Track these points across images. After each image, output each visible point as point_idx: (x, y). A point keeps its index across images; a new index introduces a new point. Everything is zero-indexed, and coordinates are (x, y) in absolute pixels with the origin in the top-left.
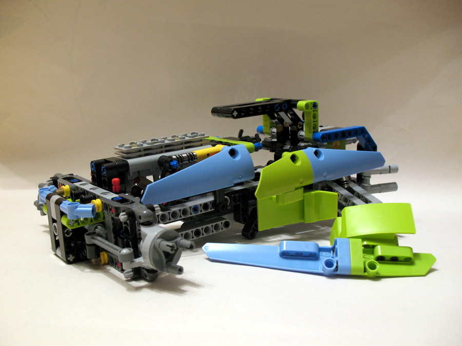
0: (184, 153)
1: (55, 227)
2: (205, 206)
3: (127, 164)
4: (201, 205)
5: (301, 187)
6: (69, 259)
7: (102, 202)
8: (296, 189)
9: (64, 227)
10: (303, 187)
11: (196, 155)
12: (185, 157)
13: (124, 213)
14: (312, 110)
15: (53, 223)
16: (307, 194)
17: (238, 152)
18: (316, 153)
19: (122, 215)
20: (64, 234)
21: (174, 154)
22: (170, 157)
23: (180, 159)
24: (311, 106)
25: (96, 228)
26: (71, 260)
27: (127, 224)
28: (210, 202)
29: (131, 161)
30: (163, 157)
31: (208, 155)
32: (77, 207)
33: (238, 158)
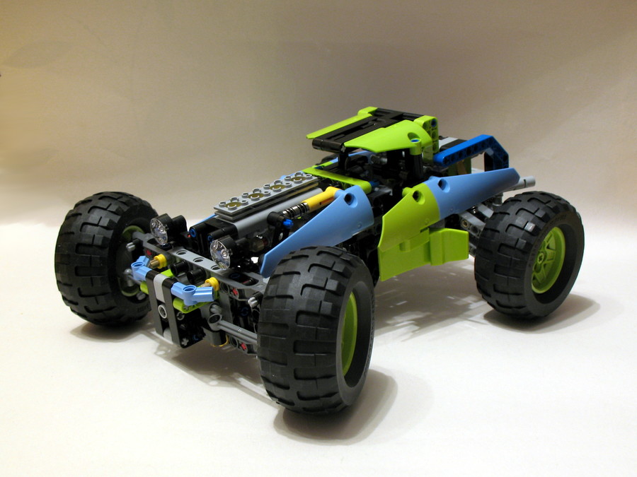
0: (292, 204)
1: (162, 310)
3: (235, 228)
5: (426, 229)
6: (183, 343)
7: (219, 282)
8: (421, 231)
9: (176, 311)
10: (429, 227)
11: (308, 206)
12: (296, 209)
13: (253, 298)
14: (431, 129)
15: (158, 305)
16: (434, 234)
17: (354, 197)
18: (441, 184)
19: (253, 301)
20: (176, 317)
21: (282, 208)
22: (280, 213)
23: (292, 214)
24: (430, 125)
25: (211, 307)
26: (186, 344)
27: (258, 309)
29: (239, 225)
30: (273, 215)
31: (320, 203)
32: (195, 292)
33: (355, 205)
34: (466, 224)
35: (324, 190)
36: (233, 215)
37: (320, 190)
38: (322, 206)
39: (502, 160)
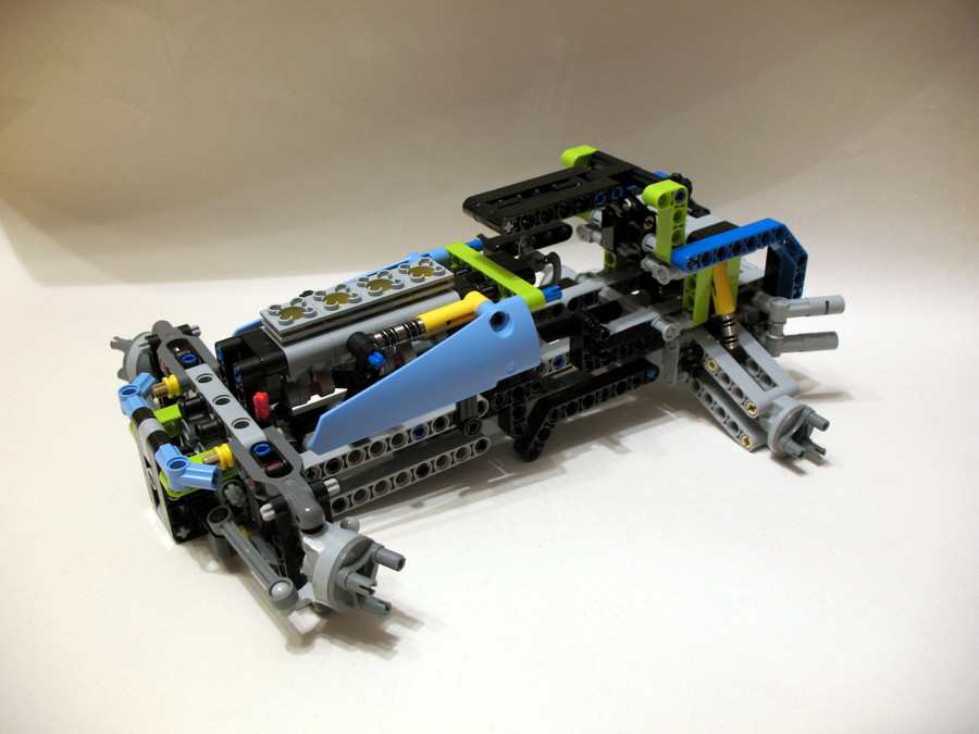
0: (393, 319)
1: (151, 476)
2: (440, 422)
3: (283, 358)
4: (429, 423)
6: (179, 535)
11: (423, 326)
12: (401, 332)
13: (271, 505)
14: (673, 207)
15: (147, 466)
17: (509, 318)
21: (373, 326)
22: (366, 337)
23: (390, 337)
24: (671, 199)
26: (185, 537)
28: (449, 415)
29: (290, 352)
30: (357, 338)
31: (449, 322)
32: (184, 472)
33: (507, 332)
34: (712, 365)
35: (462, 297)
36: (285, 334)
37: (455, 294)
38: (452, 327)
39: (795, 264)
